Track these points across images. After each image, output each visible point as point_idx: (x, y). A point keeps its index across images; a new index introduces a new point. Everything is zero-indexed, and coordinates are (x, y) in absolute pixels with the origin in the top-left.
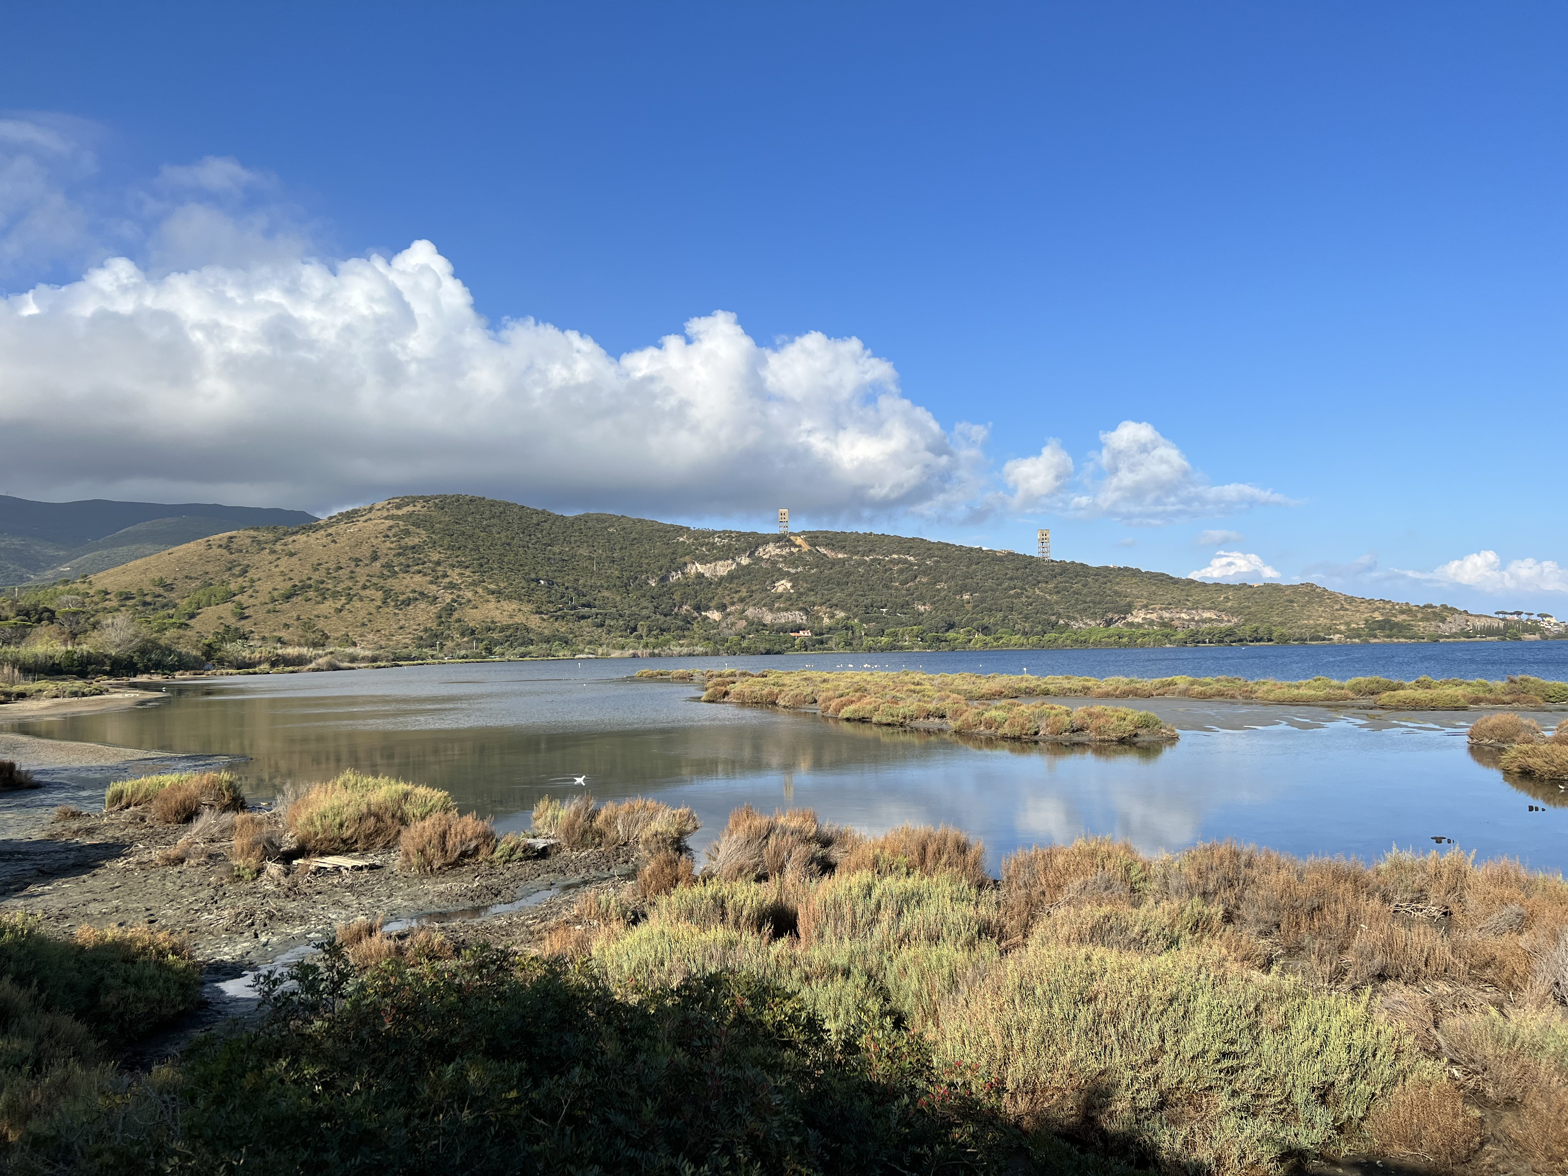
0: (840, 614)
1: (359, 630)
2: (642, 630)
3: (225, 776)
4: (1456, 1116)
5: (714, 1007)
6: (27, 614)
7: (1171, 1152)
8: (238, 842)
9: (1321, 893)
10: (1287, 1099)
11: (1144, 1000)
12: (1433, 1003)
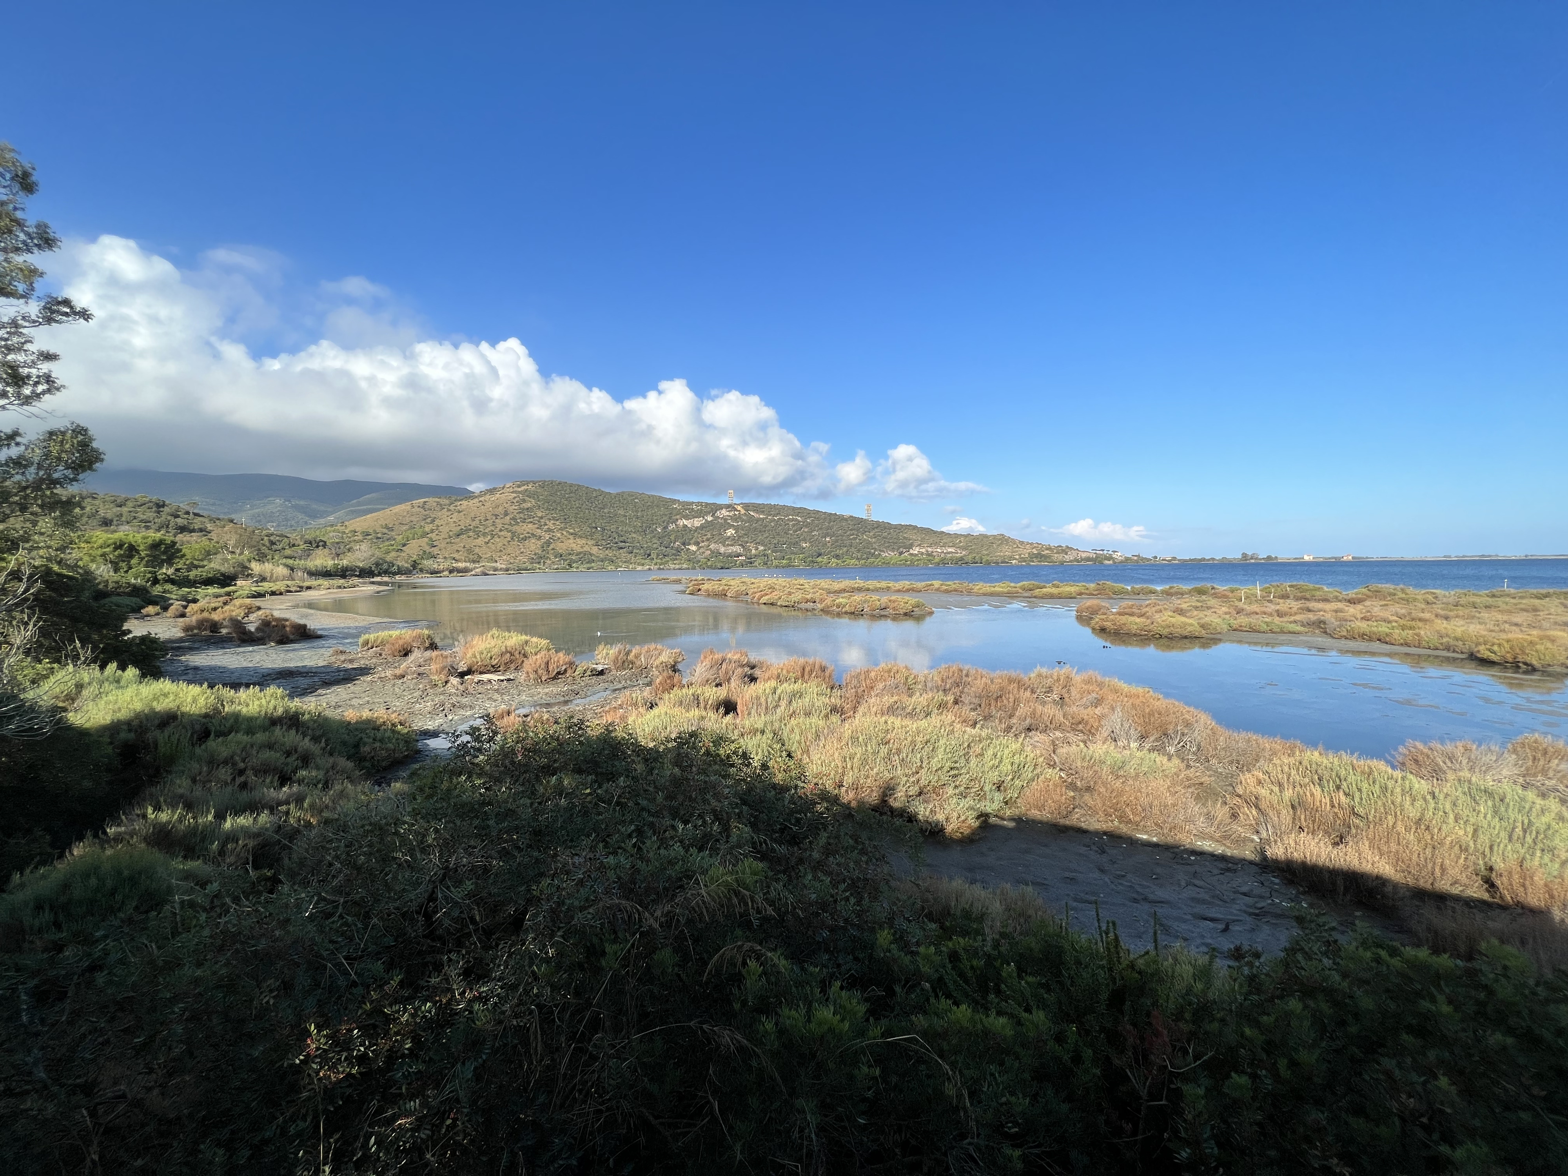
0: (761, 548)
1: (498, 554)
2: (653, 556)
3: (426, 632)
4: (1062, 795)
5: (694, 747)
6: (310, 543)
7: (924, 816)
8: (433, 667)
9: (1002, 689)
10: (981, 789)
11: (913, 743)
12: (1053, 742)
